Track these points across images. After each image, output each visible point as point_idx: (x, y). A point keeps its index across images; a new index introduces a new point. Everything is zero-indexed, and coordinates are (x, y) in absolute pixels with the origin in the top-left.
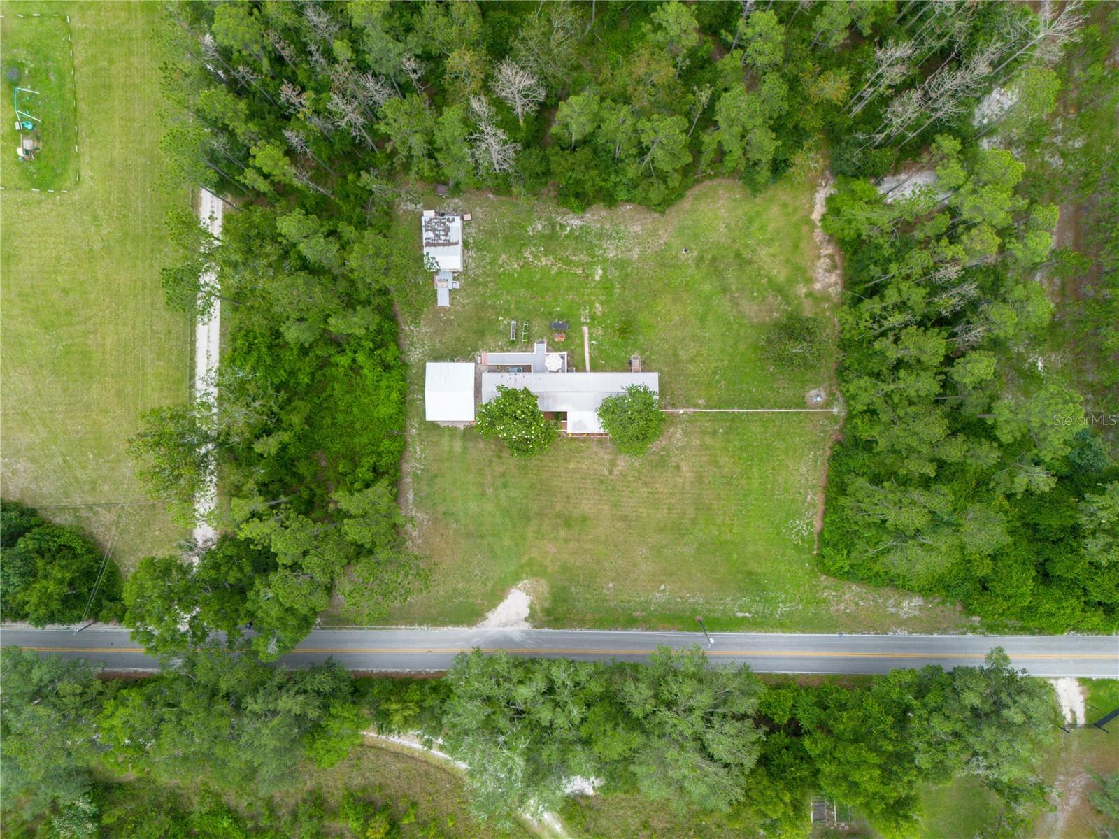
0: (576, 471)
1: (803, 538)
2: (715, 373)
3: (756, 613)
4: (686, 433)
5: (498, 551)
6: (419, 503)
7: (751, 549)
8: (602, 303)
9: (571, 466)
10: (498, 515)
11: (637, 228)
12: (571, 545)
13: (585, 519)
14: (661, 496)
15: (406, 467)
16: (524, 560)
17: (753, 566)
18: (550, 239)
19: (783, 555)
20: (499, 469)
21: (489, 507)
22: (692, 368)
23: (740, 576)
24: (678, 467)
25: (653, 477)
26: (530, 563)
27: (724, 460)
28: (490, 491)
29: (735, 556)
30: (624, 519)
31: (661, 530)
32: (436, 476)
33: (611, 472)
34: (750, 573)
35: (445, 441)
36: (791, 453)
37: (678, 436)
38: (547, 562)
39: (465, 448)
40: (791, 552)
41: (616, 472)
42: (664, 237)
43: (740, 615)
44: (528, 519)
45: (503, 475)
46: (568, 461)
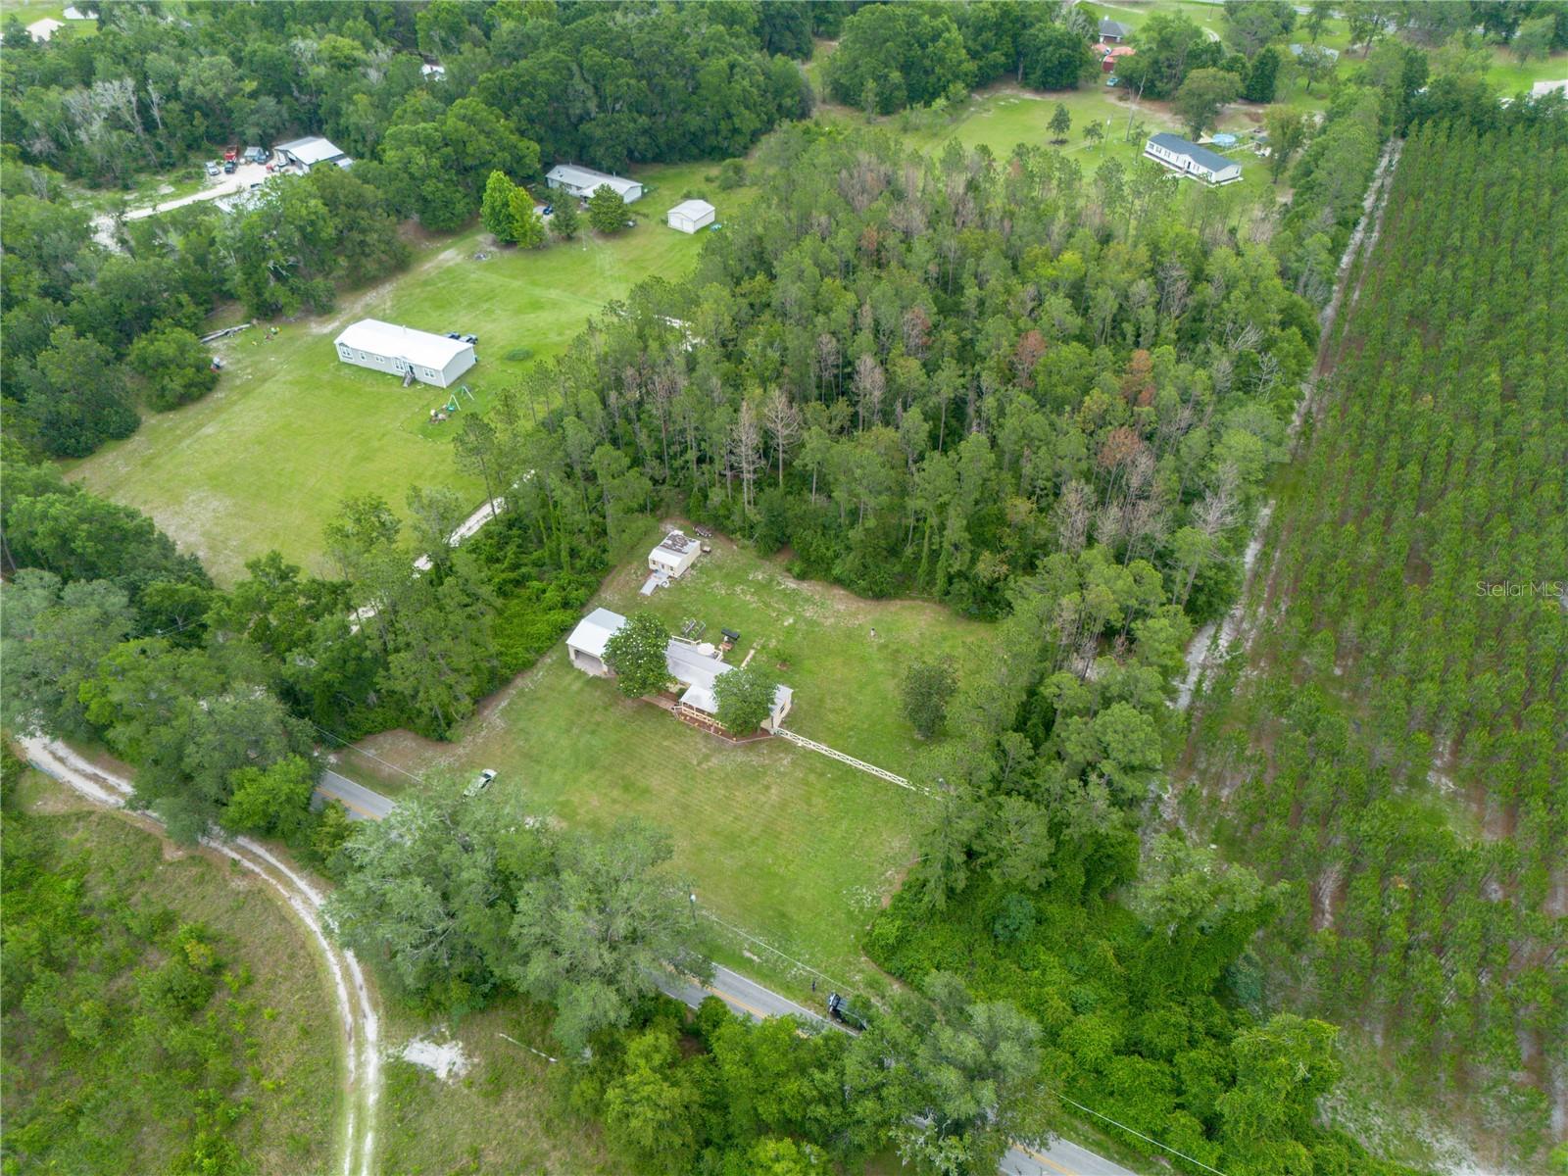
0: (667, 749)
1: (862, 909)
2: (851, 729)
3: (767, 961)
4: (793, 763)
5: (543, 780)
6: (505, 713)
7: (798, 892)
8: (779, 641)
9: (665, 743)
10: (568, 752)
11: (842, 607)
12: (617, 806)
13: (646, 791)
14: (735, 804)
15: (519, 682)
16: (561, 799)
17: (791, 910)
18: (763, 588)
19: (830, 915)
20: (597, 718)
21: (564, 742)
22: (831, 717)
23: (770, 913)
24: (768, 788)
25: (738, 784)
26: (564, 805)
27: (817, 801)
28: (575, 731)
29: (777, 891)
30: (685, 808)
31: (716, 833)
32: (538, 699)
33: (699, 764)
34: (783, 915)
35: (568, 679)
36: (890, 825)
37: (785, 762)
38: (582, 811)
39: (581, 690)
40: (841, 916)
41: (704, 766)
42: (861, 619)
43: (747, 954)
44: (593, 768)
45: (598, 724)
46: (665, 738)
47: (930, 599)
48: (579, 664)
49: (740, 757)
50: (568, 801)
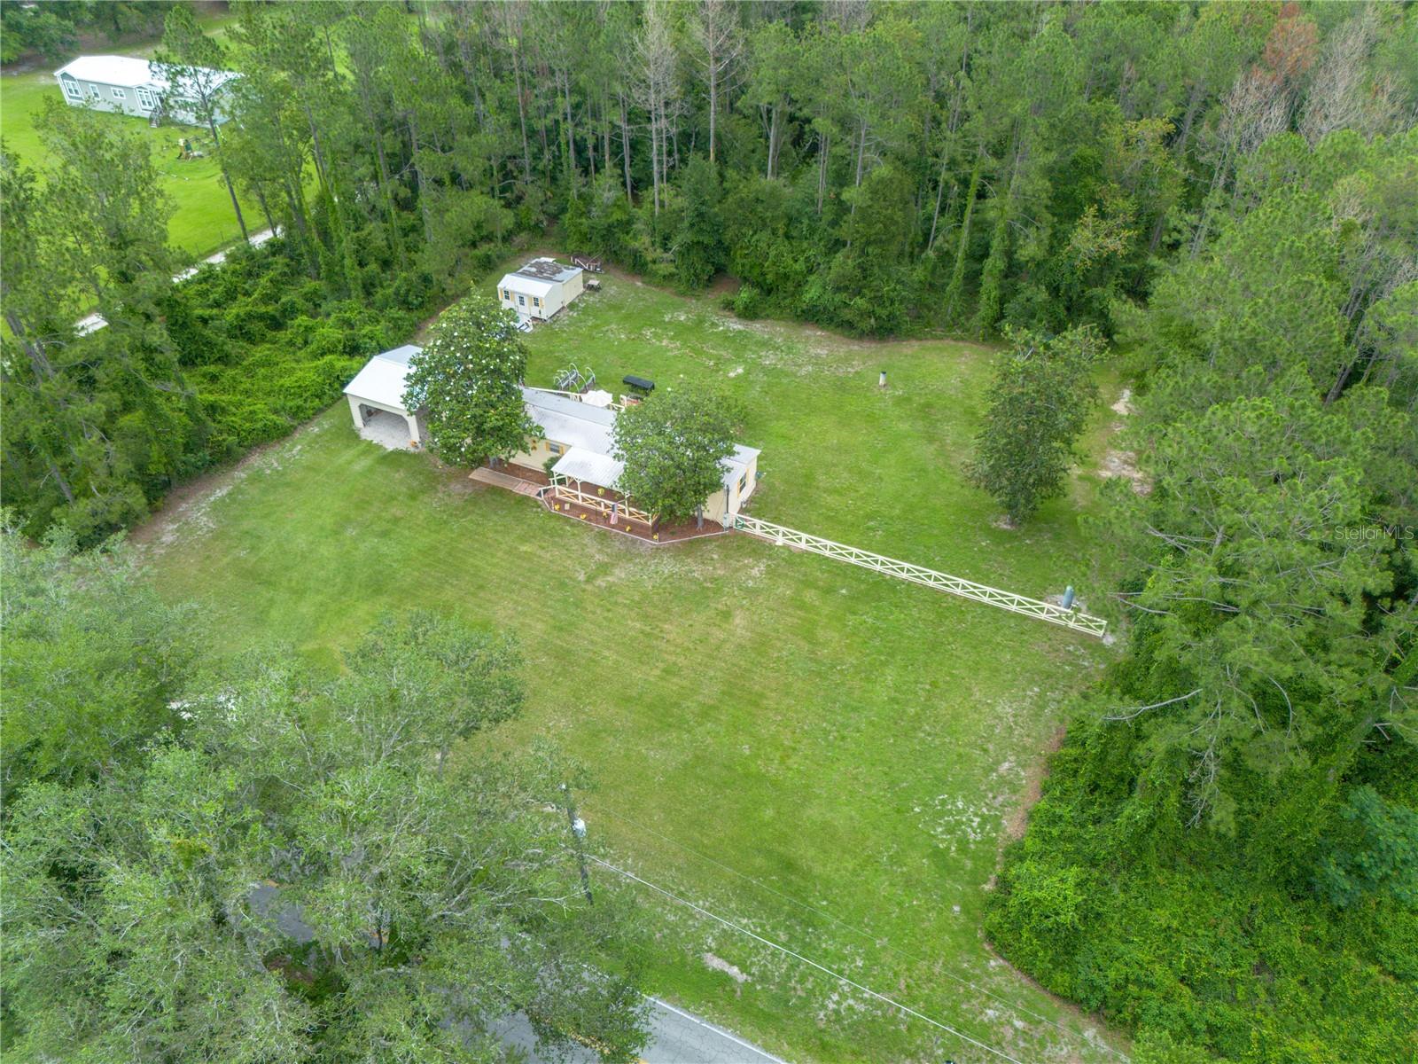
0: (527, 557)
1: (963, 845)
2: (870, 517)
3: (763, 978)
4: (770, 572)
6: (216, 508)
7: (814, 813)
9: (524, 548)
10: (332, 566)
14: (663, 645)
15: (256, 460)
17: (805, 852)
18: (690, 329)
19: (895, 860)
20: (395, 511)
21: (327, 550)
22: (830, 500)
23: (759, 861)
24: (726, 615)
25: (667, 611)
27: (829, 634)
28: (351, 532)
29: (769, 813)
31: (627, 701)
32: (288, 485)
33: (589, 580)
34: (789, 866)
35: (348, 454)
36: (984, 674)
37: (755, 572)
39: (371, 470)
40: (919, 862)
41: (601, 582)
42: (858, 366)
43: (716, 963)
44: (379, 592)
45: (396, 520)
46: (524, 539)
47: (968, 336)
48: (371, 433)
49: (668, 566)
50: (320, 650)
